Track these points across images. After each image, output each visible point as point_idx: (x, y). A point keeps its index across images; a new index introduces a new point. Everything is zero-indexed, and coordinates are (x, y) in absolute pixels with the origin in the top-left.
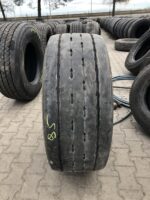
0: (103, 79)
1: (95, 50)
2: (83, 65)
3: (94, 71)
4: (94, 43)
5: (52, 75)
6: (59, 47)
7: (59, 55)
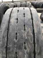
0: (38, 41)
1: (32, 19)
2: (25, 30)
3: (32, 34)
4: (31, 14)
5: (4, 37)
6: (10, 16)
7: (9, 22)
